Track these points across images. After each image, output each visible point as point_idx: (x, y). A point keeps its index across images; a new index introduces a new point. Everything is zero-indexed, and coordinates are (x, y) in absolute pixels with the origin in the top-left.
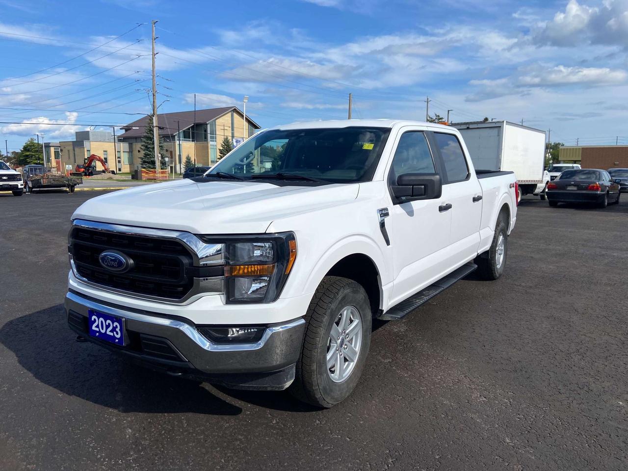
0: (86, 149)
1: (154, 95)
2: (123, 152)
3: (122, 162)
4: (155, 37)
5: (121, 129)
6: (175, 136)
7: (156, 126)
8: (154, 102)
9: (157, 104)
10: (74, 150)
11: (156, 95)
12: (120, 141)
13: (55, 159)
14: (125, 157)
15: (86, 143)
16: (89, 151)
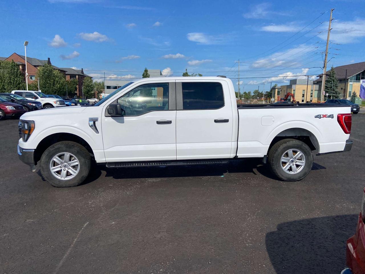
0: (293, 90)
1: (326, 55)
2: (315, 90)
3: (313, 96)
4: (331, 19)
5: (317, 77)
6: (348, 79)
7: (325, 74)
8: (325, 59)
9: (327, 61)
10: (287, 90)
11: (327, 54)
12: (314, 83)
13: (277, 95)
14: (315, 94)
15: (293, 86)
16: (295, 90)
